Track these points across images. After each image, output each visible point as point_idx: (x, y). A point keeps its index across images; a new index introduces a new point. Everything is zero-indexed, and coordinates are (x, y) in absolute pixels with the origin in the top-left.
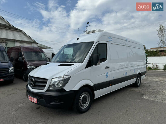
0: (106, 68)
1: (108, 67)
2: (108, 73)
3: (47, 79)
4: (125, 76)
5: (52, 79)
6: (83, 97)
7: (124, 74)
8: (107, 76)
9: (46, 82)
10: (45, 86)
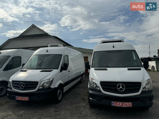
1: (69, 71)
3: (38, 82)
4: (76, 76)
5: (41, 81)
9: (37, 84)
10: (36, 87)
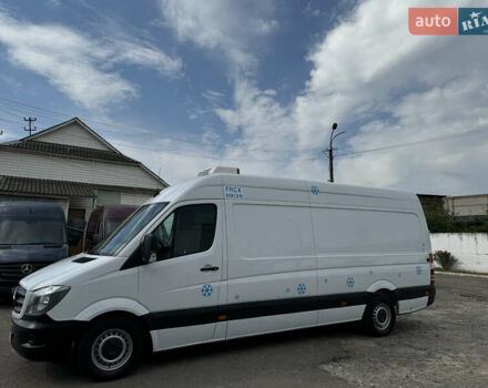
0: (202, 270)
1: (213, 266)
2: (212, 284)
4: (293, 294)
5: (34, 291)
6: (109, 341)
7: (288, 290)
8: (207, 291)
9: (24, 297)
10: (21, 305)
